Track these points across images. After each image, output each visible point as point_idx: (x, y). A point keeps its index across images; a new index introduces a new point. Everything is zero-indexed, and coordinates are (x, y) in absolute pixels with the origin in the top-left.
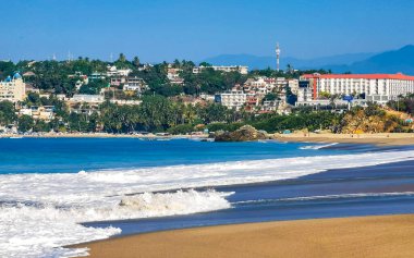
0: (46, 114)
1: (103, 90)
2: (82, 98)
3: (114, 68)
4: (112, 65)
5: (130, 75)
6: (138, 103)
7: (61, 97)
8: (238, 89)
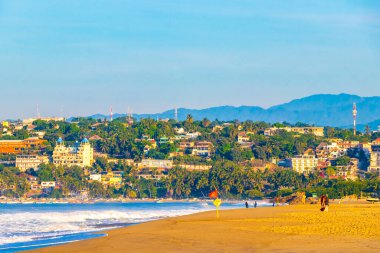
0: (116, 180)
1: (172, 155)
2: (151, 163)
3: (181, 130)
4: (179, 126)
5: (199, 138)
6: (207, 168)
7: (129, 162)
8: (310, 153)
